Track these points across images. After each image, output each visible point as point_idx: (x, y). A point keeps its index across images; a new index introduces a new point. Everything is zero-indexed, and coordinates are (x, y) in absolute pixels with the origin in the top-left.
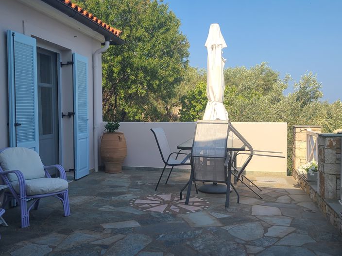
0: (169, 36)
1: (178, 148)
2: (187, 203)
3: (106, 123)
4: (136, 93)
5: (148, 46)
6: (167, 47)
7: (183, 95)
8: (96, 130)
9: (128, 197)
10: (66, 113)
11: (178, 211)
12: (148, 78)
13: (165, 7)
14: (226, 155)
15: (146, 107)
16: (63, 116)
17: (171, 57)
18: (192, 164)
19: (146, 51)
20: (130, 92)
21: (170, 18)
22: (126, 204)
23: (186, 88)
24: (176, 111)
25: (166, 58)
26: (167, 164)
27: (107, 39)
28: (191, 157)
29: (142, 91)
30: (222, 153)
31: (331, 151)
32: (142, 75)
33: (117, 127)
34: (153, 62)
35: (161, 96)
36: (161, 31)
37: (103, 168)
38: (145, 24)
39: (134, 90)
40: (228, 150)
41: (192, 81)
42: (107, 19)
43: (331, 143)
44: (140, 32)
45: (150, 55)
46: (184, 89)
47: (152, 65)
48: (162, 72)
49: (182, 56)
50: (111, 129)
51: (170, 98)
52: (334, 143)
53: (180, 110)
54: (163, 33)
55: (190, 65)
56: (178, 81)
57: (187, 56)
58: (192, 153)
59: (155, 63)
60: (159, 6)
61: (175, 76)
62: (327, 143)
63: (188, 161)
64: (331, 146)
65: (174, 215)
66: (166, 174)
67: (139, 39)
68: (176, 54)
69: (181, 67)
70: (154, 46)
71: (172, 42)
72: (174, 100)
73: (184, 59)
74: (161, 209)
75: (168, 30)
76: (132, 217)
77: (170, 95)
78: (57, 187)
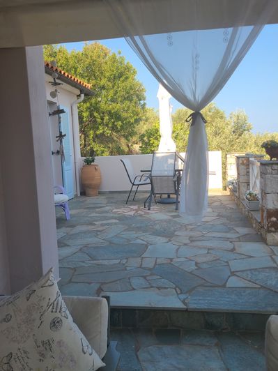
0: (128, 83)
1: (142, 171)
2: (149, 209)
3: (84, 158)
4: (103, 134)
5: (111, 93)
6: (127, 93)
7: (142, 133)
8: (77, 164)
9: (107, 208)
10: (55, 151)
11: (143, 213)
12: (113, 120)
13: (122, 58)
14: (175, 174)
15: (110, 145)
16: (53, 153)
17: (131, 101)
18: (151, 183)
19: (110, 98)
20: (98, 133)
21: (128, 68)
22: (107, 212)
23: (145, 126)
24: (137, 147)
25: (127, 103)
26: (133, 185)
27: (82, 92)
28: (151, 177)
29: (108, 132)
30: (172, 173)
31: (243, 167)
32: (107, 117)
33: (93, 161)
34: (117, 107)
35: (124, 136)
36: (121, 79)
37: (83, 193)
38: (107, 74)
39: (101, 131)
40: (176, 171)
41: (150, 121)
42: (75, 71)
43: (243, 162)
44: (104, 82)
45: (113, 100)
46: (143, 128)
47: (116, 110)
48: (124, 115)
49: (140, 100)
50: (88, 162)
51: (132, 136)
52: (245, 162)
53: (141, 147)
54: (123, 81)
55: (147, 107)
56: (137, 121)
57: (144, 99)
58: (151, 174)
59: (118, 107)
60: (117, 58)
61: (135, 117)
62: (241, 162)
63: (148, 181)
64: (243, 164)
65: (141, 216)
66: (132, 194)
67: (103, 88)
68: (135, 99)
69: (139, 109)
70: (116, 92)
71: (131, 89)
72: (135, 138)
73: (142, 102)
74: (132, 213)
75: (127, 78)
76: (112, 218)
77: (132, 134)
78: (62, 199)
